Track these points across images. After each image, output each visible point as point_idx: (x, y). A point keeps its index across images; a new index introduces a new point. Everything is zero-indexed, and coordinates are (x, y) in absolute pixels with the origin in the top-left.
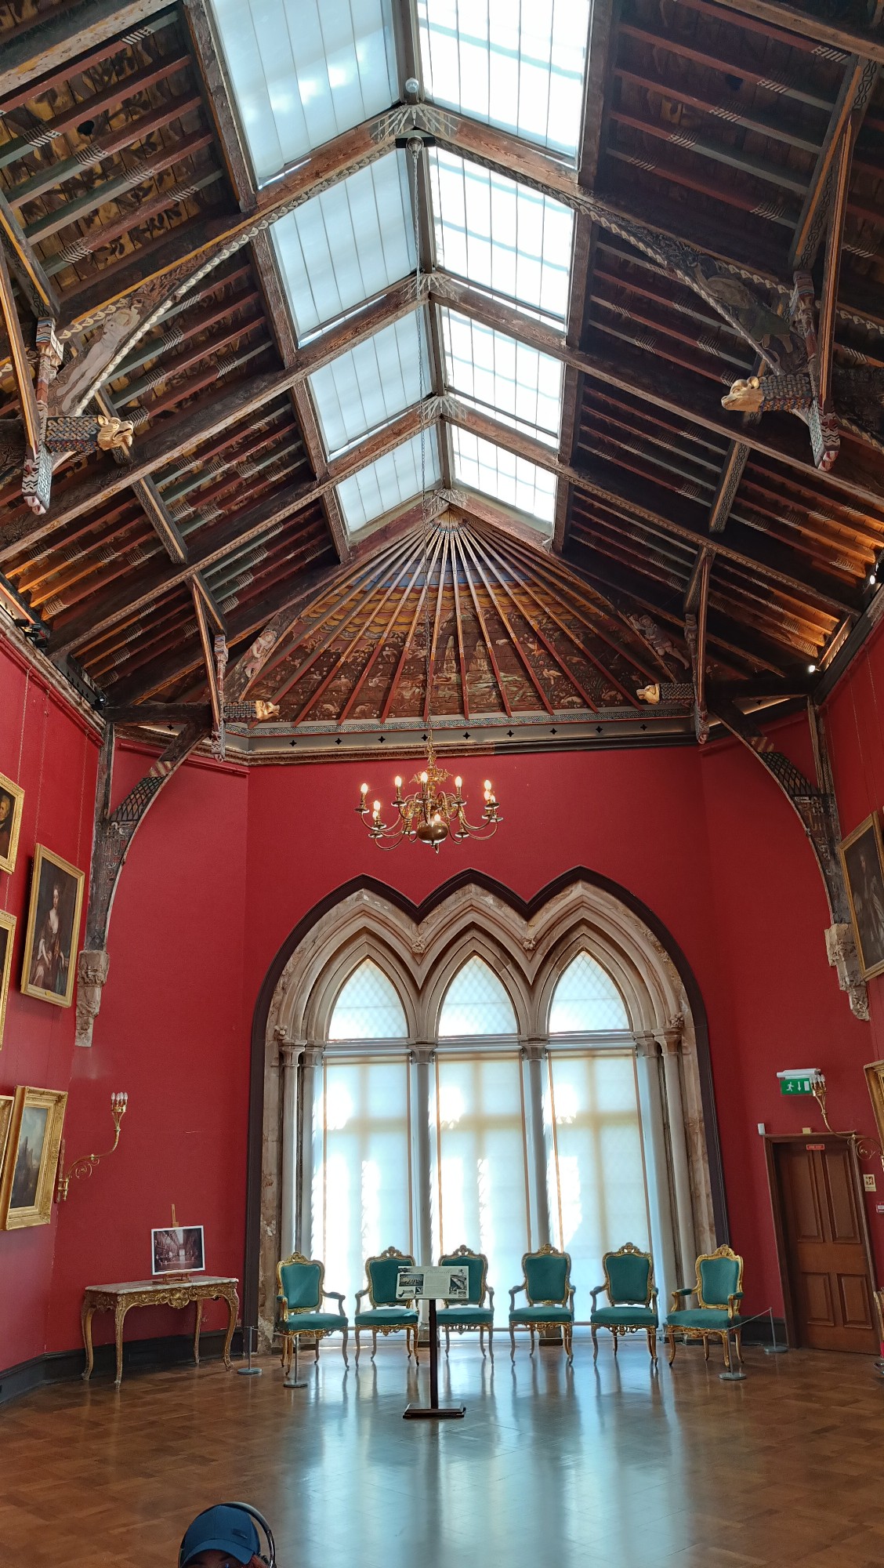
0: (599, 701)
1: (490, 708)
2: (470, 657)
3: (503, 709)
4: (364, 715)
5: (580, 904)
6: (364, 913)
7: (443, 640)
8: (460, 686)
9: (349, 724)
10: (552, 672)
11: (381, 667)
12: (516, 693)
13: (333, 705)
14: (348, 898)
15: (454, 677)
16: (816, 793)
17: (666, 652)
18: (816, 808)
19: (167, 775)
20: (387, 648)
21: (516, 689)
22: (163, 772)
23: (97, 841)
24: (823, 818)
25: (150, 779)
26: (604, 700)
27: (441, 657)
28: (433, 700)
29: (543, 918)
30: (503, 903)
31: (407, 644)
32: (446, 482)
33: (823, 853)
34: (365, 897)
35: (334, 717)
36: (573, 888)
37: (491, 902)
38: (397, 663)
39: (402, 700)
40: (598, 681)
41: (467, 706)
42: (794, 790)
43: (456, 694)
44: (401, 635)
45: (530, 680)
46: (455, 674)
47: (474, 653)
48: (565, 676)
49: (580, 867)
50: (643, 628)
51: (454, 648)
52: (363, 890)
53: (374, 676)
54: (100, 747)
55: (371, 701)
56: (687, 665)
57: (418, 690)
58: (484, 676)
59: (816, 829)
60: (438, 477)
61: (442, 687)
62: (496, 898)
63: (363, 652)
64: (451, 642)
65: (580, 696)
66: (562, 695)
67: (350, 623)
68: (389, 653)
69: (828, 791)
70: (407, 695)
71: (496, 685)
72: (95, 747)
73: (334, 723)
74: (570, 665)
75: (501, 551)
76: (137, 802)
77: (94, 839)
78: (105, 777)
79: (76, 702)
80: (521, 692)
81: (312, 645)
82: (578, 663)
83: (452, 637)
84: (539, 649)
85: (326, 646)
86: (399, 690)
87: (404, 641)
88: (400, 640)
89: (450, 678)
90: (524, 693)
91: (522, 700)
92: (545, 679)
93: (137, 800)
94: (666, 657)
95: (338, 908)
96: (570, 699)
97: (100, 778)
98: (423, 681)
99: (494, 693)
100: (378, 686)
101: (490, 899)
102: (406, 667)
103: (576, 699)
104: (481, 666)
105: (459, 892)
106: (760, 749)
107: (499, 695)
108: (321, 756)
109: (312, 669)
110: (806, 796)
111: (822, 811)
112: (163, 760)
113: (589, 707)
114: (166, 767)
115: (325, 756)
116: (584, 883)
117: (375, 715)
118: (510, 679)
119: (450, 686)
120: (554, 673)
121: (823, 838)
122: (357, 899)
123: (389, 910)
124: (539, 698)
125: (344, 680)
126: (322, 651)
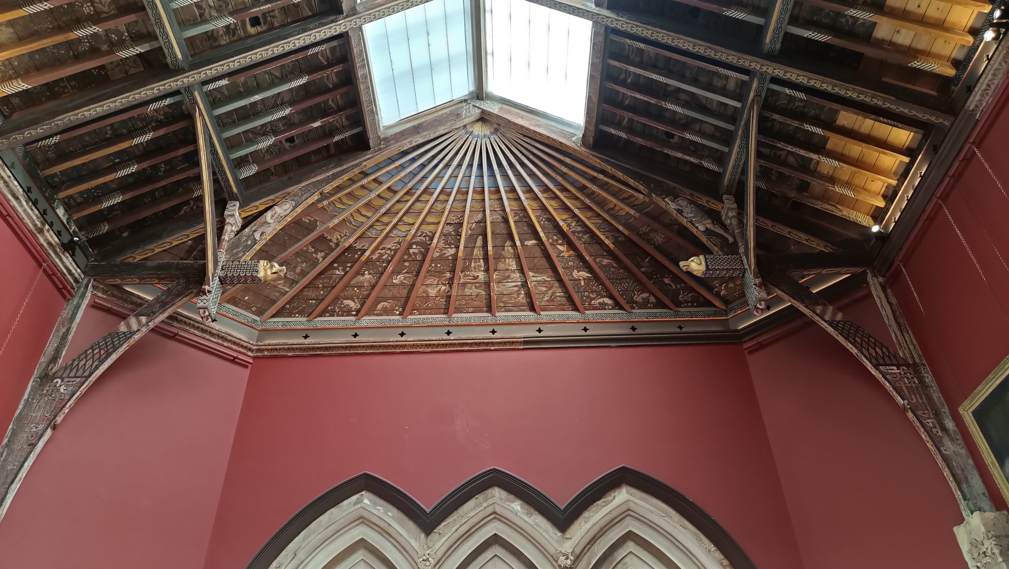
0: (632, 303)
1: (518, 307)
2: (499, 257)
3: (532, 308)
4: (385, 311)
5: (626, 513)
6: (362, 520)
7: (471, 239)
8: (487, 285)
9: (367, 321)
10: (581, 273)
11: (407, 264)
12: (545, 293)
13: (354, 301)
14: (346, 502)
15: (482, 276)
16: (904, 363)
17: (707, 228)
18: (907, 378)
19: (138, 330)
20: (414, 246)
21: (544, 289)
22: (135, 327)
23: (28, 400)
24: (920, 388)
25: (117, 333)
26: (636, 302)
27: (469, 257)
28: (460, 298)
29: (582, 528)
30: (532, 510)
31: (435, 241)
32: (479, 94)
33: (931, 428)
34: (366, 501)
35: (354, 313)
36: (616, 494)
37: (519, 508)
38: (423, 260)
39: (427, 297)
40: (629, 283)
41: (494, 305)
42: (876, 359)
43: (484, 293)
44: (429, 234)
45: (560, 280)
46: (483, 273)
47: (503, 253)
48: (596, 277)
49: (623, 467)
50: (680, 208)
51: (483, 247)
52: (364, 493)
53: (399, 273)
54: (69, 300)
55: (394, 298)
56: (731, 240)
57: (444, 288)
58: (512, 275)
59: (914, 401)
60: (472, 88)
61: (469, 285)
62: (524, 504)
63: (390, 249)
64: (479, 242)
65: (611, 297)
66: (592, 296)
67: (377, 221)
68: (416, 251)
69: (918, 361)
70: (432, 292)
71: (525, 284)
72: (63, 300)
73: (353, 318)
74: (602, 267)
75: (531, 157)
76: (93, 357)
77: (26, 397)
78: (64, 330)
79: (35, 225)
80: (550, 292)
81: (337, 239)
82: (608, 265)
83: (480, 237)
84: (568, 251)
85: (351, 240)
86: (424, 287)
87: (432, 239)
88: (427, 238)
89: (478, 276)
90: (553, 293)
91: (551, 300)
92: (576, 280)
93: (94, 355)
94: (708, 232)
95: (331, 513)
96: (601, 300)
97: (57, 331)
98: (450, 278)
99: (523, 292)
100: (402, 282)
101: (517, 506)
102: (433, 265)
103: (607, 301)
104: (509, 265)
105: (480, 497)
106: (827, 318)
107: (529, 295)
108: (334, 347)
109: (336, 265)
110: (892, 365)
111: (917, 382)
112: (137, 316)
113: (621, 308)
114: (139, 322)
115: (338, 347)
116: (629, 488)
117: (397, 313)
118: (539, 279)
119: (477, 285)
120: (584, 274)
121: (927, 412)
122: (355, 504)
123: (393, 517)
124: (570, 299)
125: (367, 276)
126: (347, 245)
